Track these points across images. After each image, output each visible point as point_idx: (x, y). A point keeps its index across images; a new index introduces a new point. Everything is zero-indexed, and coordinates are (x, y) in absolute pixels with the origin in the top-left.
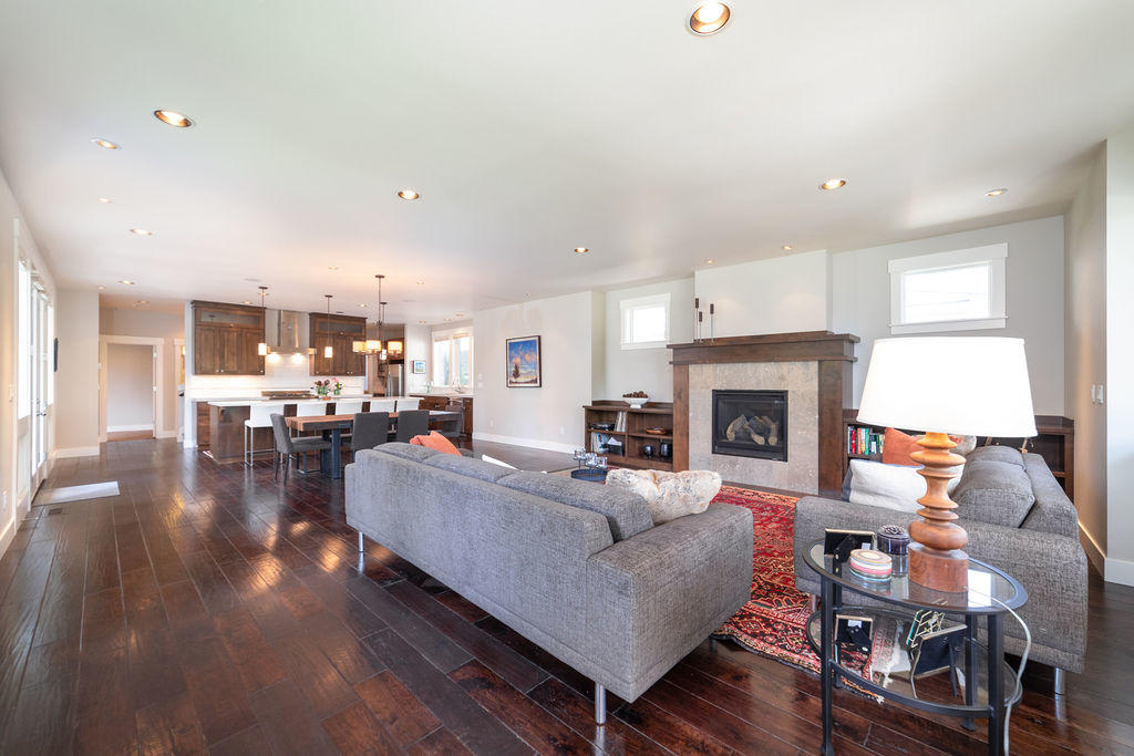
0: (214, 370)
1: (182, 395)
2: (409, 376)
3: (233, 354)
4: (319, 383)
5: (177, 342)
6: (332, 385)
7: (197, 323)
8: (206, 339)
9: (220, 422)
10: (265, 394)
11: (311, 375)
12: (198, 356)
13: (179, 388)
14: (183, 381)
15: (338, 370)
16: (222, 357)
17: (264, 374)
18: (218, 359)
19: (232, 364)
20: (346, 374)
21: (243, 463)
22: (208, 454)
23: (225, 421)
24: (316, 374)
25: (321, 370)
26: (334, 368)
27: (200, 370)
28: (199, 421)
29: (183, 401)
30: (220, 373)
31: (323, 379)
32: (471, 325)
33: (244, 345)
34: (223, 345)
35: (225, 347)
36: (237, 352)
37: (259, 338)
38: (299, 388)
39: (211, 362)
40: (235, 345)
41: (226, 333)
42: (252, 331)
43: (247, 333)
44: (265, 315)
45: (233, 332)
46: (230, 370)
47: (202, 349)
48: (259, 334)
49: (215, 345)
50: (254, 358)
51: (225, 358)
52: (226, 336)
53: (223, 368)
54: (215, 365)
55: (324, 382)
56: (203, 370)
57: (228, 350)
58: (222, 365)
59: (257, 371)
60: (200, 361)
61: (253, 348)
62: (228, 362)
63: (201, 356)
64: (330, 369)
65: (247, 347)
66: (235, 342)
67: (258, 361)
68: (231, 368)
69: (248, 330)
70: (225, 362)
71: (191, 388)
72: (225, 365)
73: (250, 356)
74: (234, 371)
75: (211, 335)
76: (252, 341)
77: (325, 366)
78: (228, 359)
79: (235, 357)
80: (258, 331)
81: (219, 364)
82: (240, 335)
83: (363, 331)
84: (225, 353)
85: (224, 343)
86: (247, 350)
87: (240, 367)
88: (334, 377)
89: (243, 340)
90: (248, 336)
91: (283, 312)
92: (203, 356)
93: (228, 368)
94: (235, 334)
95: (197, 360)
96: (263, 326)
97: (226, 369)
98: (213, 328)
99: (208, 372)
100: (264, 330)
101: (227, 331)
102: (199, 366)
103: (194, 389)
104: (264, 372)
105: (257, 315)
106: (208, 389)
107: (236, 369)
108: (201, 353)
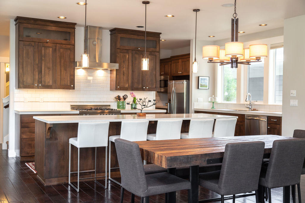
0: (33, 84)
1: (7, 106)
2: (194, 91)
3: (49, 68)
4: (119, 98)
6: (130, 99)
7: (20, 39)
9: (47, 139)
10: (73, 107)
11: (111, 90)
12: (21, 71)
13: (5, 101)
14: (7, 93)
15: (136, 86)
16: (40, 72)
17: (74, 88)
18: (37, 74)
19: (49, 79)
20: (142, 89)
21: (67, 185)
22: (31, 166)
23: (51, 139)
24: (117, 89)
25: (122, 84)
26: (132, 83)
27: (22, 85)
28: (22, 133)
29: (8, 112)
30: (38, 87)
31: (121, 94)
32: (282, 34)
33: (58, 60)
34: (41, 60)
35: (43, 62)
36: (52, 67)
37: (70, 53)
38: (101, 102)
39: (31, 77)
40: (51, 60)
41: (43, 48)
42: (64, 46)
43: (61, 48)
44: (75, 31)
45: (49, 47)
46: (46, 84)
47: (24, 64)
48: (70, 49)
49: (34, 60)
50: (66, 73)
51: (43, 72)
52: (43, 51)
53: (41, 82)
54: (34, 79)
55: (123, 97)
56: (25, 84)
57: (45, 65)
58: (40, 79)
59: (69, 86)
60: (22, 75)
61: (65, 63)
62: (44, 76)
63: (23, 70)
64: (129, 84)
65: (60, 62)
66: (51, 57)
67: (69, 75)
68: (47, 82)
69: (61, 45)
70: (43, 76)
71: (15, 101)
72: (43, 79)
73: (63, 71)
74: (49, 86)
75: (31, 50)
76: (64, 56)
77: (125, 81)
78: (45, 73)
79: (51, 72)
80: (69, 46)
81: (37, 78)
82: (55, 51)
83: (158, 46)
84: (43, 68)
85: (42, 59)
86: (60, 65)
87: (55, 81)
88: (131, 92)
89: (57, 55)
90: (61, 51)
91: (89, 27)
92: (24, 71)
93: (45, 82)
94: (51, 49)
95: (20, 74)
96: (73, 42)
97: (43, 83)
98: (33, 43)
99: (29, 86)
100: (74, 45)
101: (44, 47)
102: (21, 80)
103: (17, 102)
104: (74, 86)
105: (68, 30)
106: (28, 102)
107: (51, 83)
108: (23, 68)
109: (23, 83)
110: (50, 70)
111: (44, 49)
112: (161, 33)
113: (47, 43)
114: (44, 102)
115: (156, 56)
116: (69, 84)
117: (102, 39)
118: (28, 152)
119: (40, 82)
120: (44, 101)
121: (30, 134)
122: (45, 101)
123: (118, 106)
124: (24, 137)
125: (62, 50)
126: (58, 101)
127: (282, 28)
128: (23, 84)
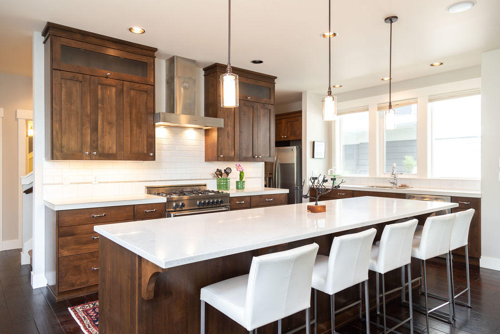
0: (81, 151)
1: (29, 191)
2: (309, 162)
3: (110, 123)
4: (219, 173)
5: (22, 114)
6: (234, 177)
7: (54, 68)
8: (69, 95)
10: (150, 190)
11: (207, 160)
12: (57, 126)
13: (25, 182)
14: (30, 168)
15: (244, 154)
16: (95, 129)
19: (110, 143)
20: (253, 159)
25: (226, 152)
26: (240, 151)
27: (58, 152)
28: (61, 246)
29: (31, 200)
30: (91, 157)
32: (477, 75)
34: (95, 108)
35: (99, 111)
36: (117, 121)
37: (147, 99)
38: (192, 180)
39: (78, 138)
40: (114, 109)
41: (99, 87)
42: (137, 85)
43: (131, 89)
44: (154, 61)
45: (110, 86)
46: (106, 151)
47: (63, 115)
48: (147, 92)
49: (83, 107)
50: (140, 133)
51: (99, 130)
52: (100, 92)
53: (96, 148)
54: (83, 144)
55: (225, 170)
56: (65, 151)
57: (103, 116)
58: (94, 142)
59: (145, 154)
60: (59, 135)
61: (139, 115)
62: (103, 137)
63: (61, 126)
64: (236, 151)
65: (131, 113)
66: (114, 103)
67: (145, 136)
68: (107, 148)
69: (132, 84)
70: (99, 137)
71: (44, 183)
72: (99, 142)
73: (135, 128)
74: (112, 154)
75: (76, 88)
76: (138, 102)
77: (230, 147)
78: (103, 132)
79: (114, 130)
80: (145, 87)
81: (89, 140)
82: (120, 93)
83: (272, 96)
84: (99, 122)
85: (98, 106)
86: (131, 118)
87: (120, 146)
88: (238, 163)
89: (125, 100)
90: (132, 95)
91: (176, 59)
92: (63, 126)
93: (103, 148)
94: (114, 90)
95: (54, 133)
96: (152, 80)
97: (100, 149)
98: (80, 77)
99: (73, 154)
100: (154, 86)
101: (100, 84)
102: (57, 144)
103: (50, 184)
104: (154, 155)
105: (144, 59)
106: (71, 183)
107: (114, 150)
108: (61, 121)
109: (61, 150)
110: (112, 127)
111: (101, 88)
112: (276, 78)
113: (107, 77)
114: (99, 183)
115: (270, 110)
116: (145, 152)
117: (195, 80)
118: (74, 282)
119: (94, 146)
120: (100, 181)
121: (77, 247)
122: (102, 181)
123: (218, 185)
124: (65, 253)
125: (133, 93)
126: (124, 181)
127: (479, 67)
128: (62, 152)
